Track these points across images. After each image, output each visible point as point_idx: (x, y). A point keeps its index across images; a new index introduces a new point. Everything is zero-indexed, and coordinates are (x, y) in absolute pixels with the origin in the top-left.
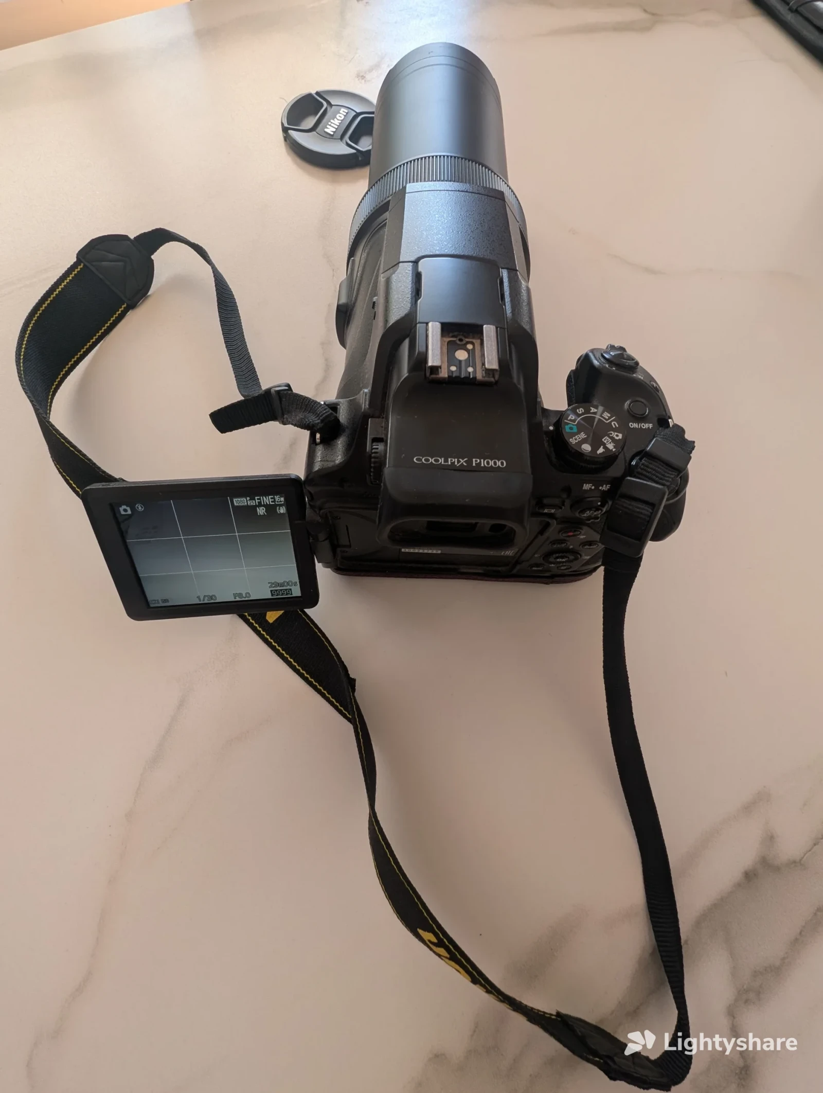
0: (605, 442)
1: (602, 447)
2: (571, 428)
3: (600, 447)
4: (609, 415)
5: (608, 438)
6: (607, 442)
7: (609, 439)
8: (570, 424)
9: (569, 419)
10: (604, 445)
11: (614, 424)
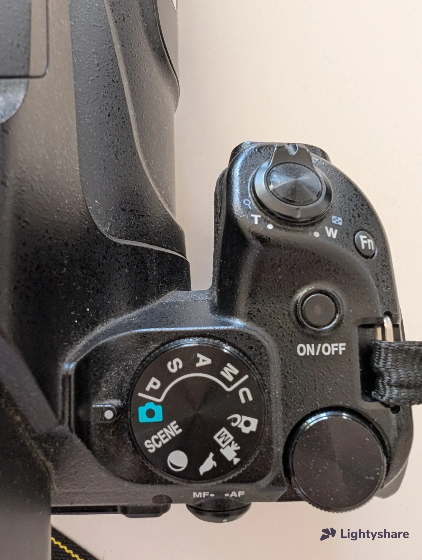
0: (220, 441)
1: (211, 455)
2: (150, 413)
3: (207, 456)
4: (236, 372)
5: (226, 432)
6: (224, 442)
7: (229, 435)
8: (151, 401)
9: (148, 389)
10: (216, 448)
11: (245, 393)
